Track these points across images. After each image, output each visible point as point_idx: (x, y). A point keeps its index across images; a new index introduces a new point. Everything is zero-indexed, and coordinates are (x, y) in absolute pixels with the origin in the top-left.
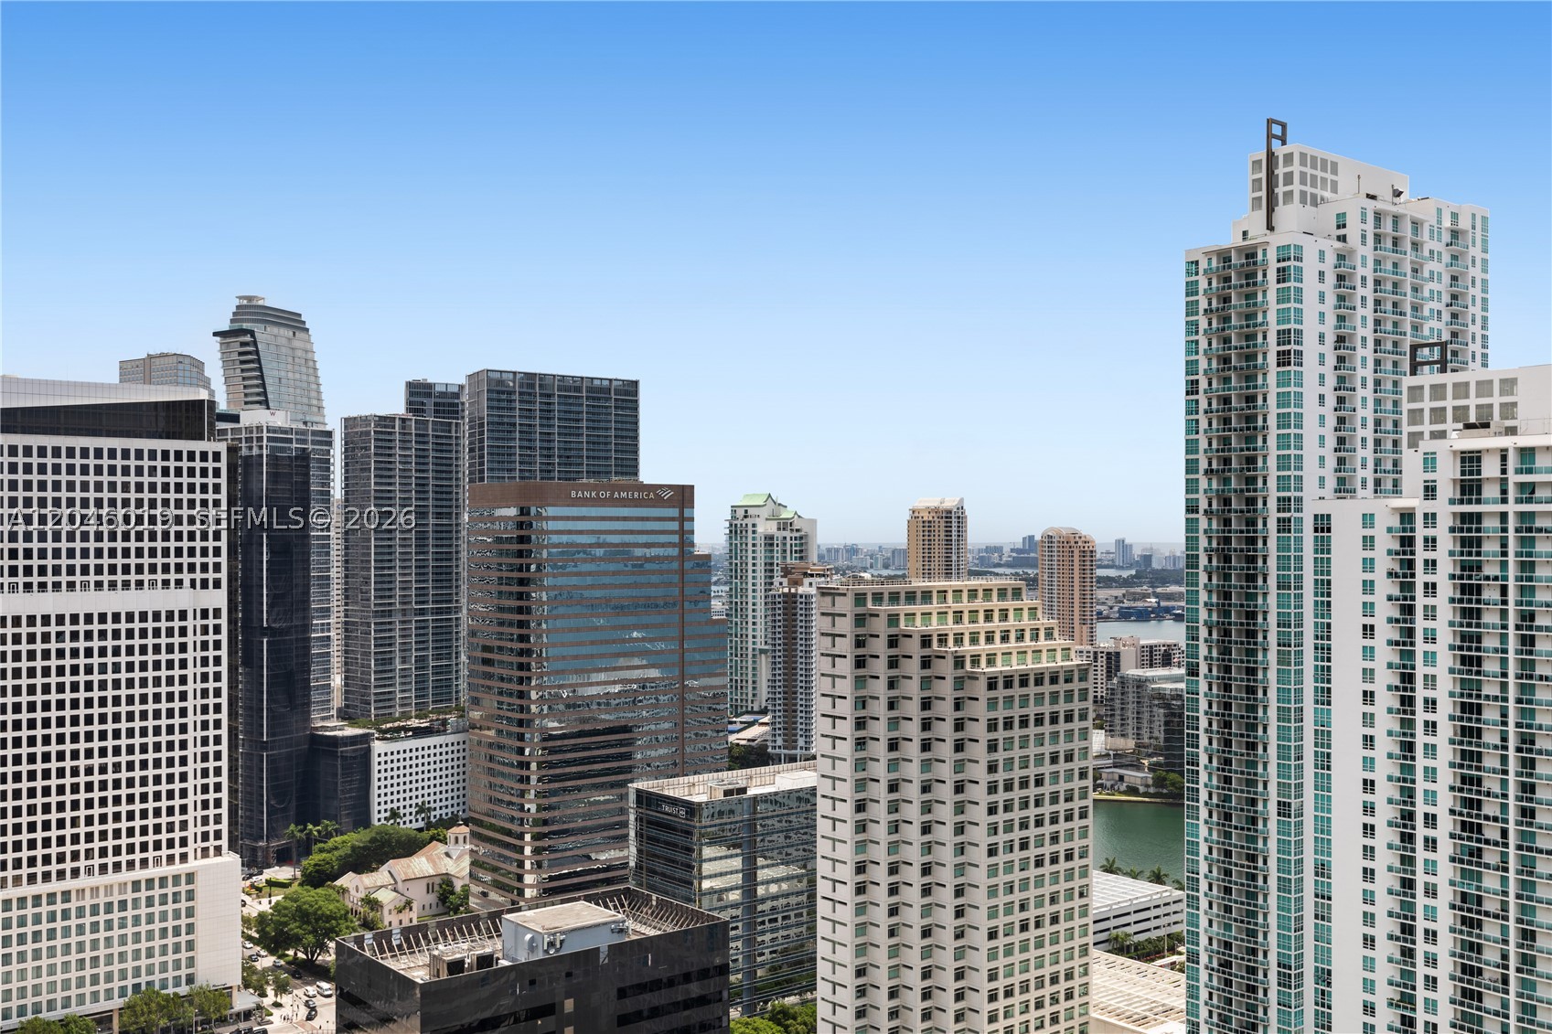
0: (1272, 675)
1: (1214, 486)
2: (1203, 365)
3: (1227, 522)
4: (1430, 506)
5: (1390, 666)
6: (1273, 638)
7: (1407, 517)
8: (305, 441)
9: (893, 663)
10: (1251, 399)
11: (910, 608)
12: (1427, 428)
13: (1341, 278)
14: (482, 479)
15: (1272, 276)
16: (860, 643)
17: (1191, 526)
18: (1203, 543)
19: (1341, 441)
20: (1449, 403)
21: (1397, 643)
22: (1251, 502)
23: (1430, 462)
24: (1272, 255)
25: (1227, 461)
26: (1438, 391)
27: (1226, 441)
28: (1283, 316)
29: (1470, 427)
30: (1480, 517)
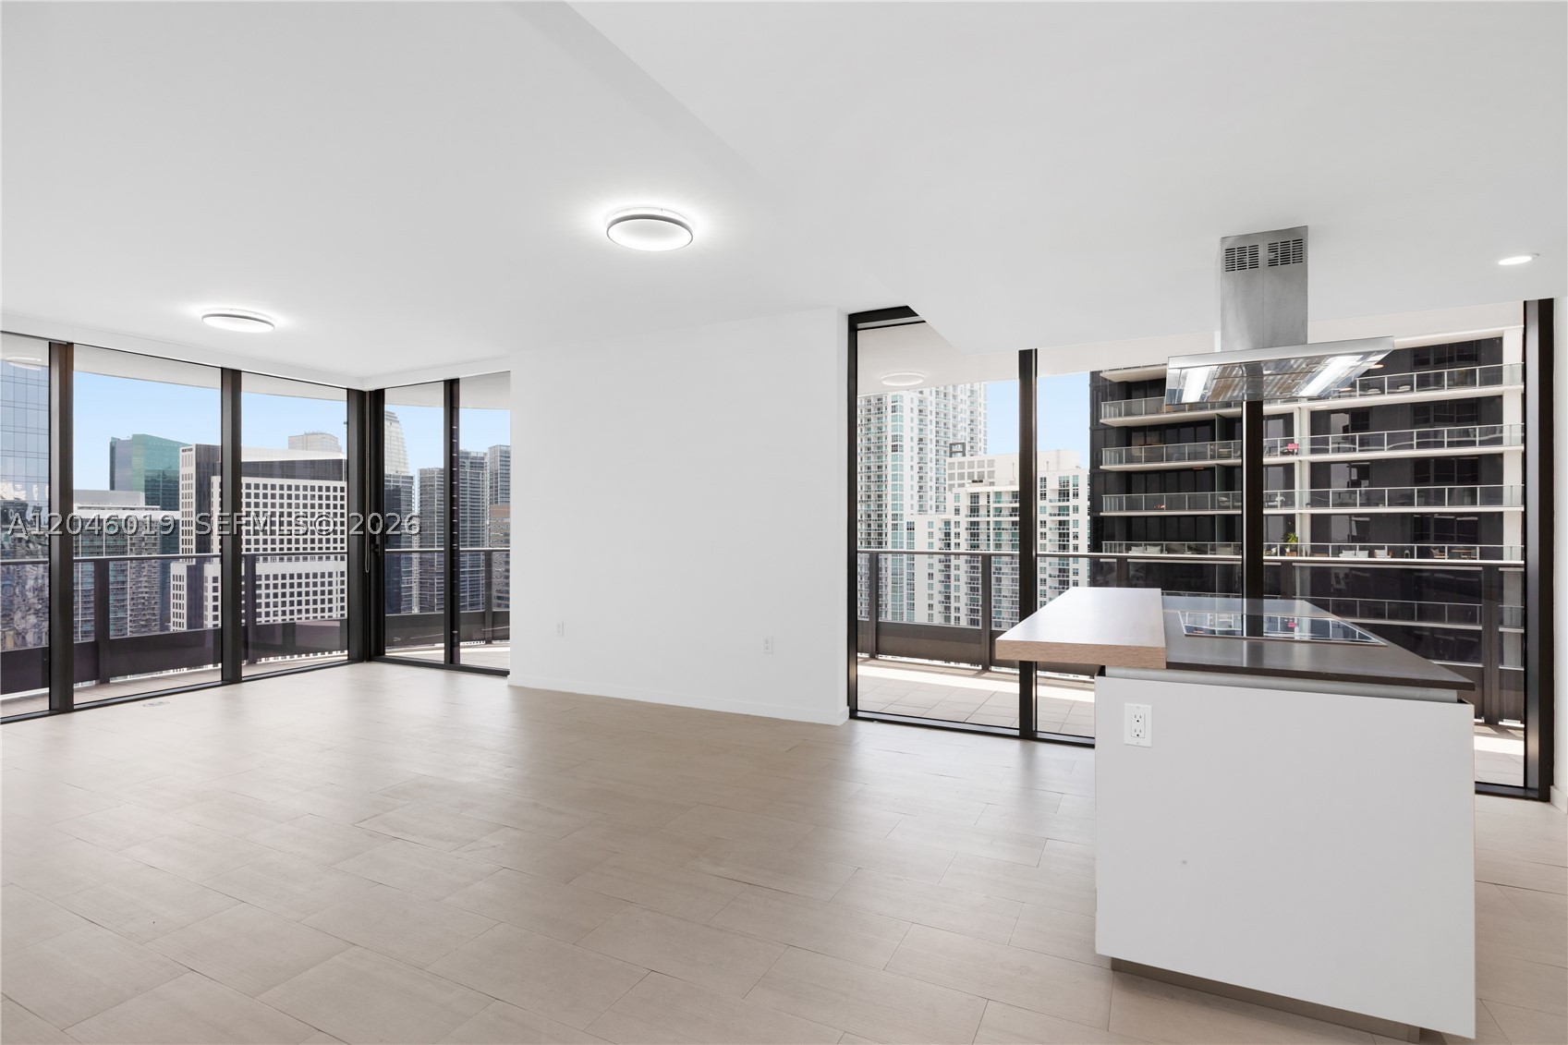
1: (863, 508)
3: (869, 526)
4: (957, 518)
5: (940, 592)
6: (890, 580)
7: (947, 523)
8: (398, 482)
10: (880, 468)
12: (956, 482)
13: (920, 411)
14: (497, 502)
15: (890, 409)
19: (921, 487)
20: (966, 471)
21: (943, 582)
22: (880, 516)
23: (957, 497)
24: (889, 400)
25: (869, 497)
26: (961, 465)
27: (869, 487)
28: (894, 428)
29: (974, 482)
30: (977, 523)
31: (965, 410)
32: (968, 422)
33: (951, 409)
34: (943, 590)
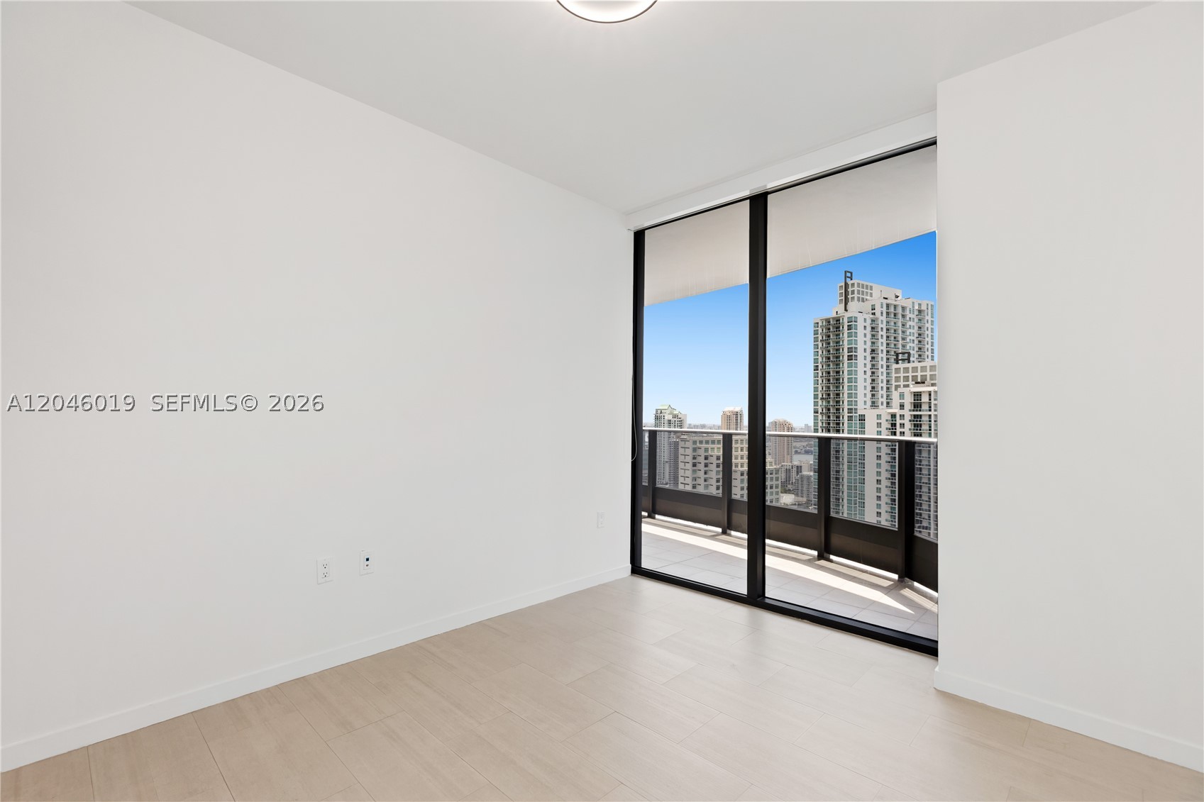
0: (845, 473)
1: (824, 404)
2: (820, 360)
3: (829, 417)
4: (902, 412)
5: (887, 470)
6: (846, 460)
7: (893, 416)
9: (706, 465)
10: (838, 372)
11: (713, 446)
12: (902, 383)
13: (873, 328)
15: (846, 327)
16: (694, 458)
17: (816, 418)
18: (820, 424)
19: (873, 388)
20: (910, 374)
21: (889, 462)
22: (838, 410)
23: (902, 396)
24: (846, 320)
25: (829, 395)
26: (906, 370)
27: (829, 387)
28: (850, 342)
29: (917, 383)
30: (921, 416)
31: (913, 326)
32: (916, 335)
33: (900, 325)
34: (889, 469)
